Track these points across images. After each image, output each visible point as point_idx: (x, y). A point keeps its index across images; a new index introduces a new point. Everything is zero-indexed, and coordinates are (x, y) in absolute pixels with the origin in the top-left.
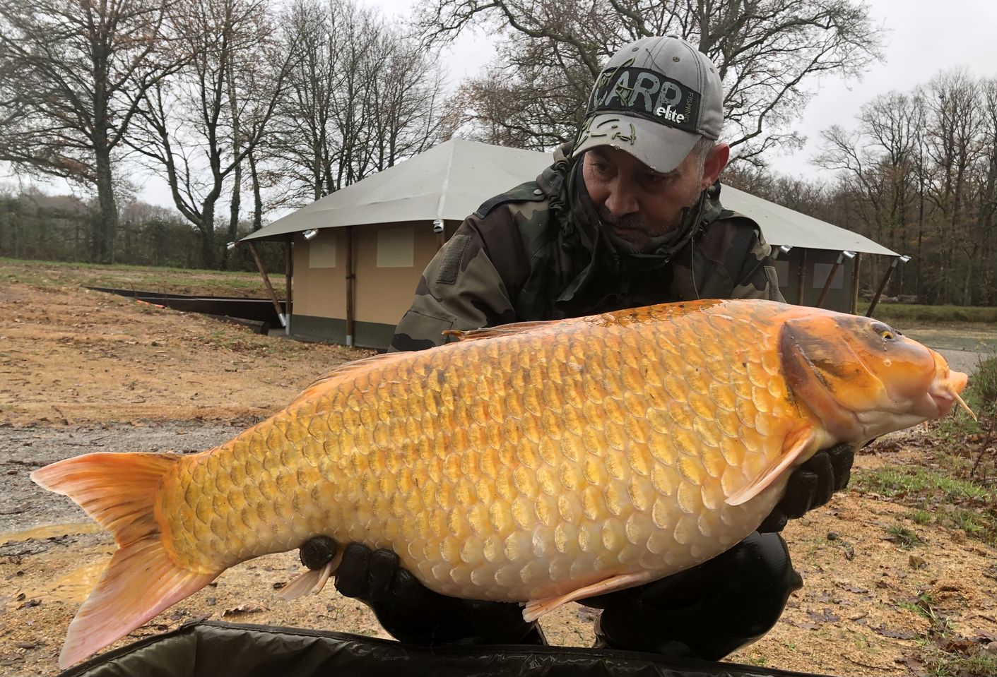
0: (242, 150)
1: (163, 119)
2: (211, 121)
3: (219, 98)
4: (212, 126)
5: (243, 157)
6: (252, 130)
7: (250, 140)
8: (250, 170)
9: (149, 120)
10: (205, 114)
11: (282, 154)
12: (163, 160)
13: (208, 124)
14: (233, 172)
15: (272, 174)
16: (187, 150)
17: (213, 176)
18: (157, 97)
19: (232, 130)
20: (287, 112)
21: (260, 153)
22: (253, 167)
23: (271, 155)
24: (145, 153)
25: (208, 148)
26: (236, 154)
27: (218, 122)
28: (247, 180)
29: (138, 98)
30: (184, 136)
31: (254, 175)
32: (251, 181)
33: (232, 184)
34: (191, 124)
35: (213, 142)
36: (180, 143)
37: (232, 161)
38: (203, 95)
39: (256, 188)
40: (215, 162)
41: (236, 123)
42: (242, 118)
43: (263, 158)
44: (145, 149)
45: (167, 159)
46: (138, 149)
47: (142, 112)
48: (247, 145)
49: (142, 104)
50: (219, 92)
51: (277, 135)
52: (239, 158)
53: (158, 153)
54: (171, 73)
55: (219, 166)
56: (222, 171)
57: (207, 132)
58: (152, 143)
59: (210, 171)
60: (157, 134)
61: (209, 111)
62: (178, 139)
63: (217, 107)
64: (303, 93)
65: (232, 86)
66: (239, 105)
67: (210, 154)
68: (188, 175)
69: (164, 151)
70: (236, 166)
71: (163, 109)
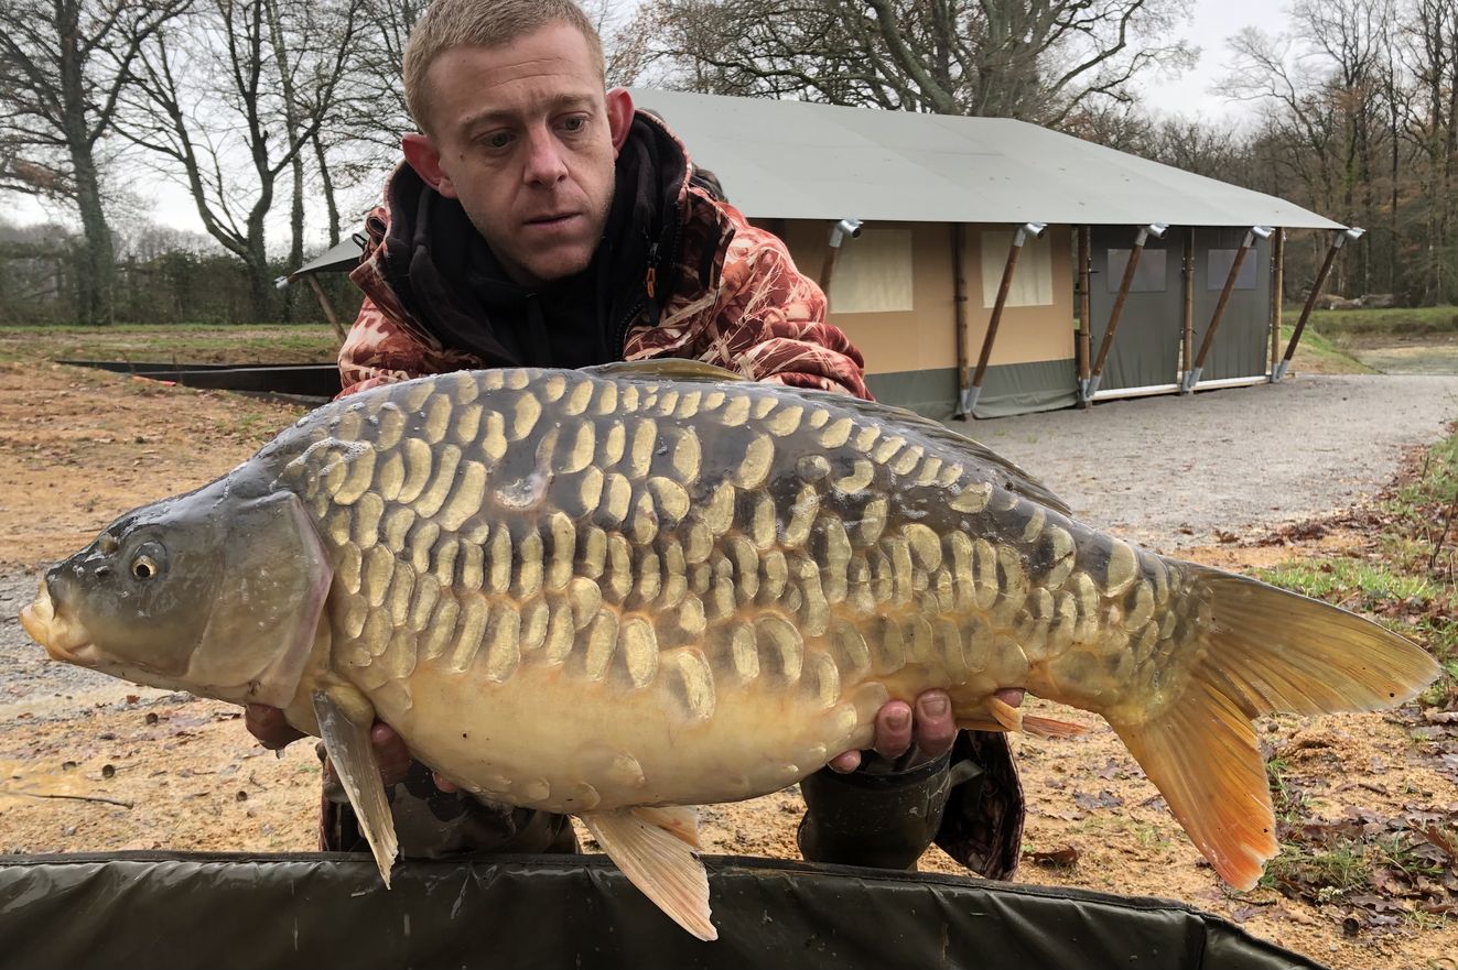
0: (301, 132)
1: (172, 90)
2: (247, 89)
3: (257, 51)
4: (251, 98)
5: (302, 141)
6: (315, 99)
7: (313, 114)
8: (318, 163)
9: (151, 93)
10: (239, 78)
11: (367, 134)
12: (179, 156)
13: (244, 94)
14: (290, 167)
15: (353, 167)
16: (215, 138)
17: (258, 177)
18: (159, 54)
19: (284, 101)
20: (369, 66)
21: (331, 135)
22: (321, 157)
23: (350, 137)
24: (149, 146)
25: (248, 134)
26: (292, 138)
27: (260, 88)
28: (312, 178)
29: (129, 58)
30: (211, 115)
31: (324, 170)
32: (320, 180)
33: (291, 186)
34: (219, 95)
35: (254, 122)
36: (202, 128)
37: (287, 150)
38: (232, 48)
39: (329, 190)
40: (260, 154)
41: (289, 90)
42: (297, 80)
43: (337, 143)
44: (149, 141)
45: (185, 155)
46: (137, 141)
47: (139, 81)
48: (309, 123)
49: (136, 67)
50: (256, 41)
51: (356, 104)
52: (297, 144)
53: (170, 145)
54: (176, 14)
55: (266, 160)
56: (271, 167)
57: (244, 108)
58: (160, 129)
59: (254, 168)
60: (166, 115)
61: (243, 73)
62: (201, 120)
63: (256, 66)
64: (391, 33)
65: (277, 29)
66: (292, 60)
67: (251, 142)
68: (219, 177)
69: (179, 141)
70: (293, 158)
71: (172, 74)
